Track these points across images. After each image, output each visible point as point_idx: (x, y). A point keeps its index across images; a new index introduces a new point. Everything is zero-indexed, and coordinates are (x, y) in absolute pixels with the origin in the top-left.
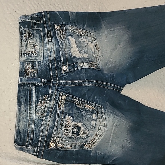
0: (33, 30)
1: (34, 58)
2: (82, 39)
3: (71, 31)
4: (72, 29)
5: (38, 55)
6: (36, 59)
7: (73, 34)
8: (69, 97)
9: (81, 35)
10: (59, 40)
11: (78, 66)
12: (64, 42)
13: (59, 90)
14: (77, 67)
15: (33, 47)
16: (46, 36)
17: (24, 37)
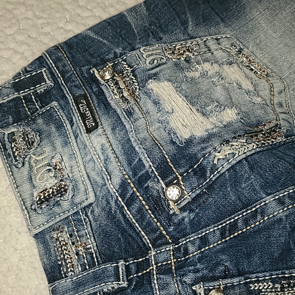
0: (34, 120)
1: (66, 205)
2: (197, 70)
3: (147, 63)
4: (152, 55)
5: (73, 190)
6: (73, 204)
7: (157, 69)
8: (233, 287)
9: (188, 60)
10: (119, 111)
11: (215, 162)
12: (136, 109)
13: (185, 279)
14: (214, 168)
15: (50, 170)
16: (77, 118)
17: (14, 153)
